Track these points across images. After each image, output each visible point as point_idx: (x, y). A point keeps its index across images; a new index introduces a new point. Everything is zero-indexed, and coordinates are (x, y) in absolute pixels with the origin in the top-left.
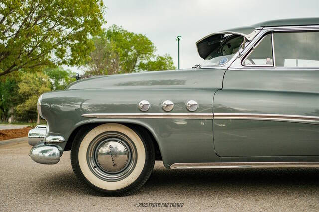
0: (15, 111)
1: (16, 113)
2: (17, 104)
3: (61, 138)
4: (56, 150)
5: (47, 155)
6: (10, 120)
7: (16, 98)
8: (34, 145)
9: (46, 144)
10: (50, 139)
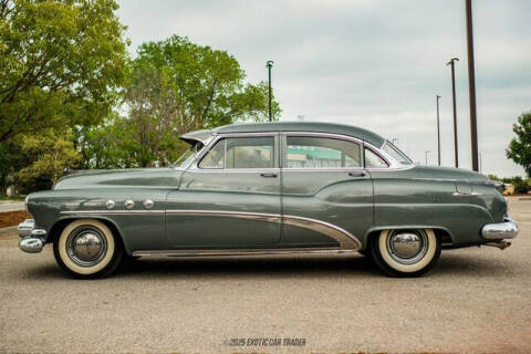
0: (16, 178)
1: (17, 182)
2: (21, 168)
3: (44, 232)
4: (39, 242)
5: (32, 245)
6: (9, 191)
7: (17, 157)
8: (23, 236)
9: (32, 236)
10: (35, 232)
